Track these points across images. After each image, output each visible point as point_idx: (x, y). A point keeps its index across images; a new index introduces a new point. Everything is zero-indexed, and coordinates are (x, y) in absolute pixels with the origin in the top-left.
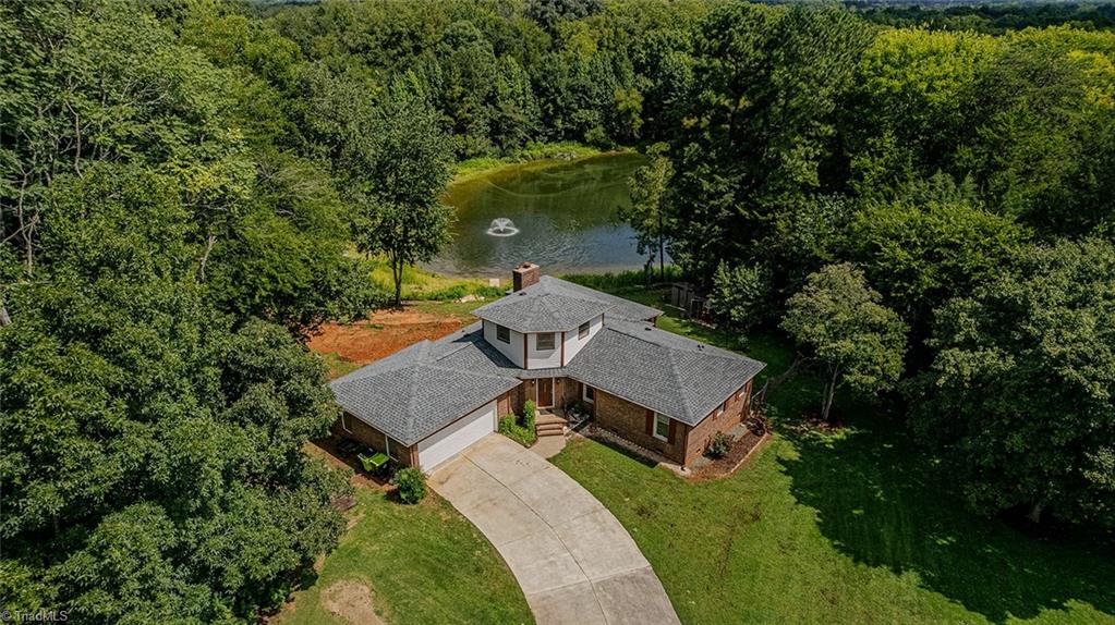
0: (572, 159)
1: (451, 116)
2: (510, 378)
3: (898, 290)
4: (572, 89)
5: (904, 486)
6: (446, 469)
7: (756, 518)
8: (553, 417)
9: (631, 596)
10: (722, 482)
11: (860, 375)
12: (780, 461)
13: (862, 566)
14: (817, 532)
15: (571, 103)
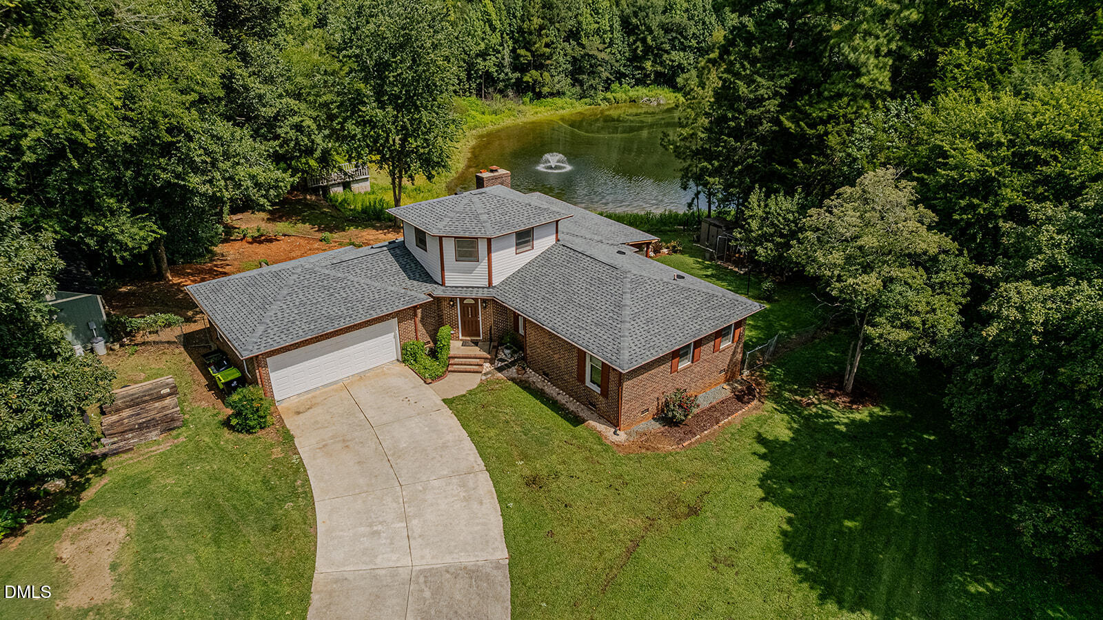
0: (659, 104)
1: (528, 50)
2: (420, 293)
3: (964, 210)
4: (667, 29)
5: (939, 495)
6: (314, 397)
7: (693, 511)
8: (476, 351)
9: (458, 597)
10: (664, 458)
11: (888, 327)
12: (761, 439)
13: (831, 606)
14: (777, 544)
15: (662, 43)
